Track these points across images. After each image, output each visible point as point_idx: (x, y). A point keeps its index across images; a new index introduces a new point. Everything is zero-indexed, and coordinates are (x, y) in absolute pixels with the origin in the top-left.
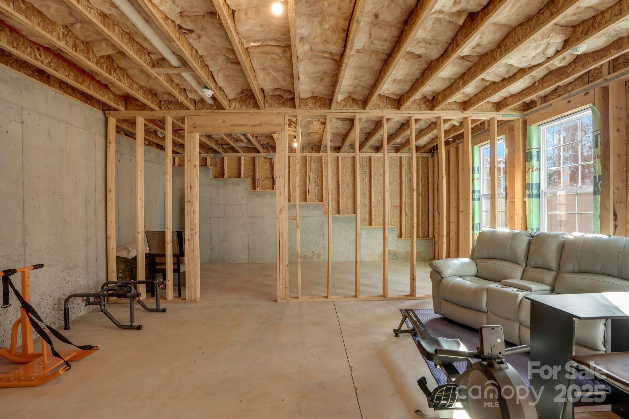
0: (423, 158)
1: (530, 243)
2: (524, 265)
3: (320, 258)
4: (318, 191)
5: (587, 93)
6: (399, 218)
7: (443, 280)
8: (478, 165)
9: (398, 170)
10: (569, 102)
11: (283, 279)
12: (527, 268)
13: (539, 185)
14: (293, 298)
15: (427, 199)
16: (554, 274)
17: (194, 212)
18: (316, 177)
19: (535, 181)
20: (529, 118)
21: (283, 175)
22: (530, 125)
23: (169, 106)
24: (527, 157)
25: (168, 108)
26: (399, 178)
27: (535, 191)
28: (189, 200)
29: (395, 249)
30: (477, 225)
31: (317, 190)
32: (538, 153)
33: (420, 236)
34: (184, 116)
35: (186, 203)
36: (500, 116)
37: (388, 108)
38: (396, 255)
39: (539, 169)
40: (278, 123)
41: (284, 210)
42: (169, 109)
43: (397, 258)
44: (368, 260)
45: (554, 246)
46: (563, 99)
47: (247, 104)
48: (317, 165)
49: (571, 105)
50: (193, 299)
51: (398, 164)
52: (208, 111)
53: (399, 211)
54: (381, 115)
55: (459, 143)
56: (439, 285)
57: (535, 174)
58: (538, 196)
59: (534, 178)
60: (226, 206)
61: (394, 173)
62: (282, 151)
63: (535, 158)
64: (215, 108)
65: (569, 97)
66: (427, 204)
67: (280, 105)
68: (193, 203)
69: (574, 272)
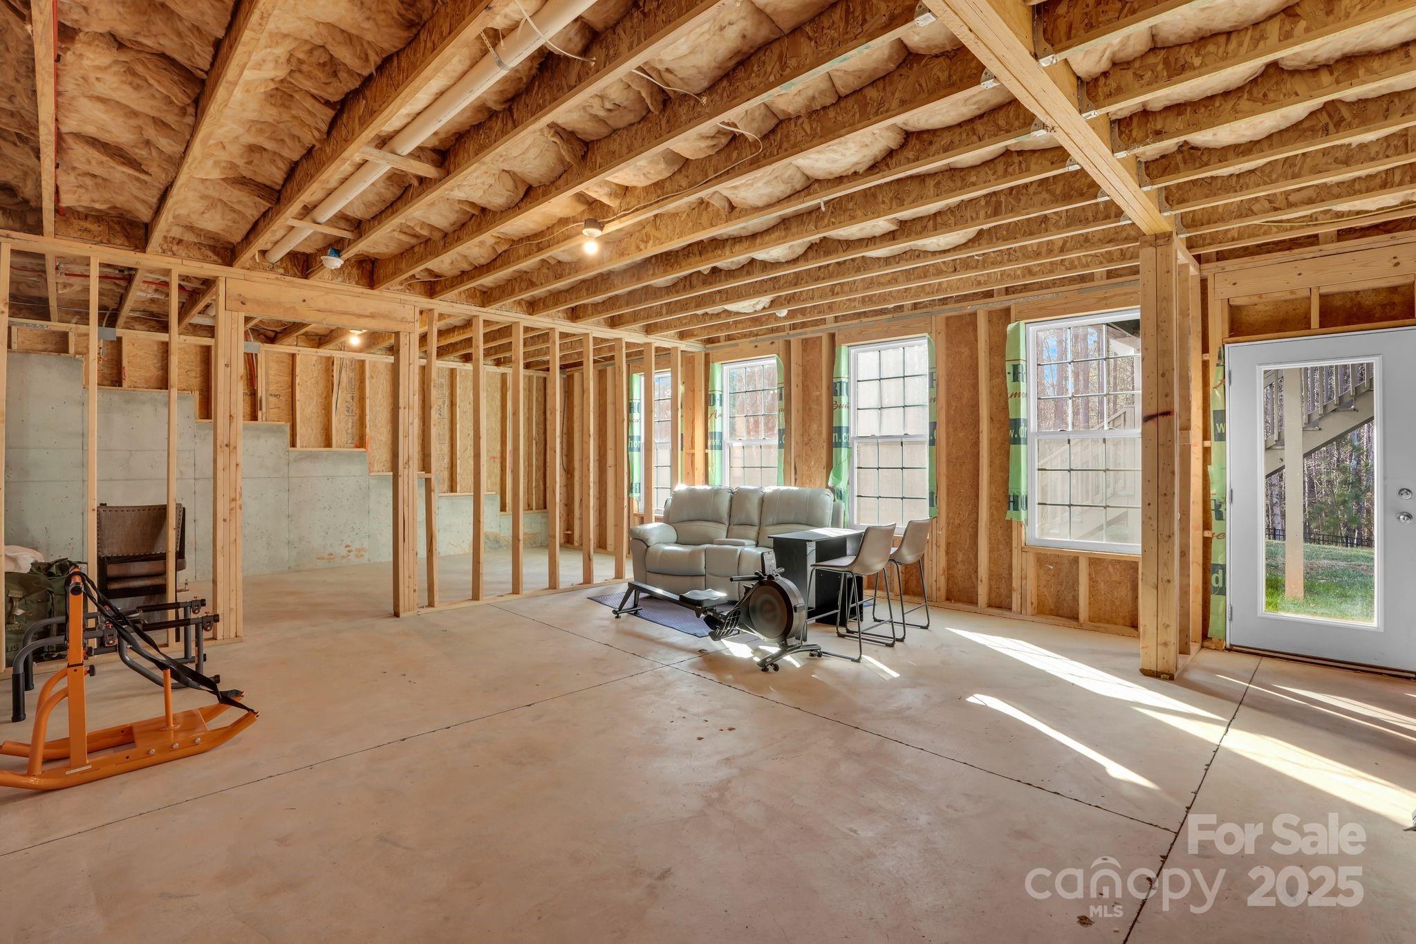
0: (538, 378)
1: (731, 500)
2: (727, 523)
3: (362, 556)
4: (353, 426)
5: (772, 343)
6: (498, 479)
7: (650, 549)
8: (638, 401)
9: (498, 396)
10: (756, 346)
11: (410, 577)
12: (731, 526)
13: (721, 434)
14: (423, 607)
15: (542, 446)
16: (757, 528)
17: (237, 465)
18: (349, 399)
19: (718, 430)
20: (713, 354)
21: (411, 403)
22: (713, 363)
23: (175, 248)
24: (709, 400)
25: (173, 252)
26: (499, 408)
27: (718, 442)
28: (226, 442)
29: (496, 530)
30: (636, 485)
31: (350, 425)
32: (721, 395)
33: (534, 508)
34: (217, 277)
35: (221, 447)
36: (683, 345)
37: (559, 317)
38: (497, 542)
39: (721, 415)
40: (403, 318)
41: (411, 462)
42: (174, 255)
43: (500, 547)
44: (452, 553)
45: (755, 501)
46: (750, 342)
47: (346, 275)
48: (352, 375)
49: (757, 351)
50: (233, 635)
51: (499, 385)
52: (266, 275)
53: (499, 465)
54: (552, 326)
55: (607, 365)
56: (645, 557)
57: (718, 421)
58: (721, 448)
59: (717, 425)
60: (131, 454)
61: (493, 400)
62: (410, 364)
63: (718, 402)
64: (281, 271)
65: (756, 341)
66: (542, 454)
67: (403, 287)
68: (235, 448)
69: (773, 525)
